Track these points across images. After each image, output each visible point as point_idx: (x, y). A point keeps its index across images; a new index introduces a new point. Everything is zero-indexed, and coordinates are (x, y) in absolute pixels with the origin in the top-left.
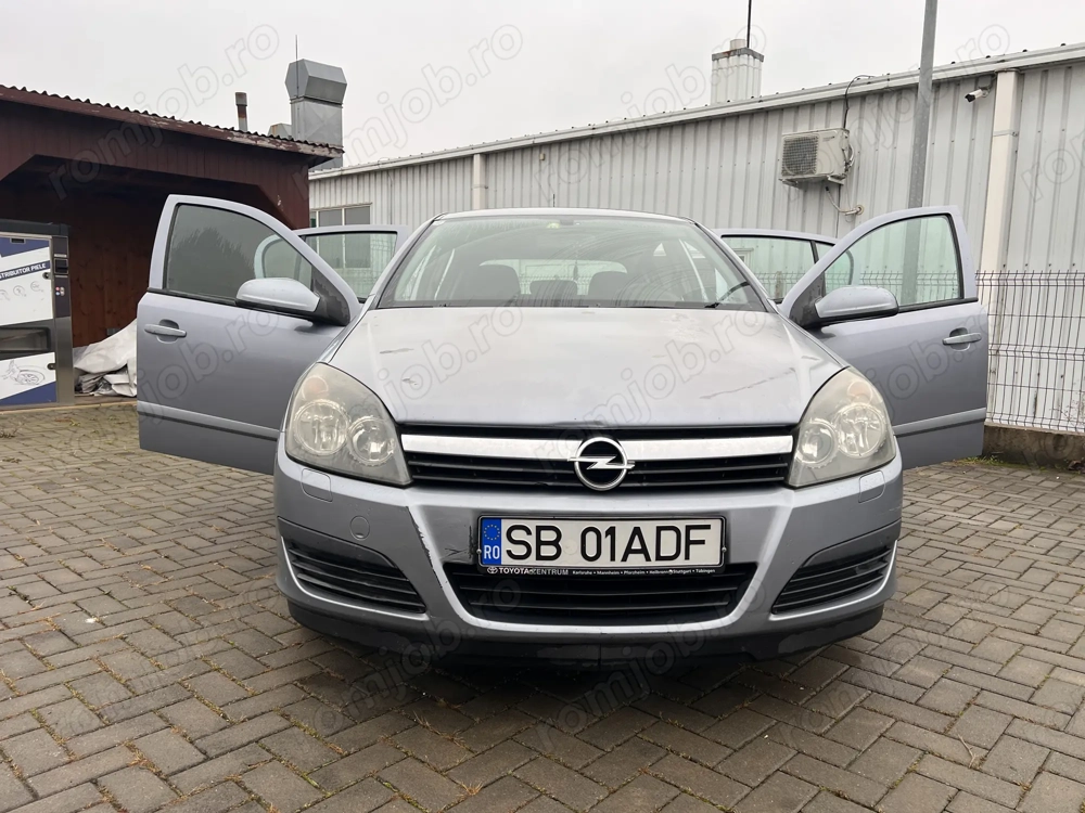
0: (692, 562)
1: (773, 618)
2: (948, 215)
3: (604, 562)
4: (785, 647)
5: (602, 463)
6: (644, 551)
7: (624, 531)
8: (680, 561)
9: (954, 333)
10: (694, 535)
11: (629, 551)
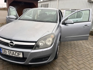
0: (19, 56)
1: (30, 63)
2: (89, 10)
3: (10, 55)
4: (32, 66)
5: (11, 44)
6: (14, 54)
7: (12, 52)
8: (18, 56)
9: (85, 26)
10: (19, 54)
11: (13, 54)
